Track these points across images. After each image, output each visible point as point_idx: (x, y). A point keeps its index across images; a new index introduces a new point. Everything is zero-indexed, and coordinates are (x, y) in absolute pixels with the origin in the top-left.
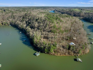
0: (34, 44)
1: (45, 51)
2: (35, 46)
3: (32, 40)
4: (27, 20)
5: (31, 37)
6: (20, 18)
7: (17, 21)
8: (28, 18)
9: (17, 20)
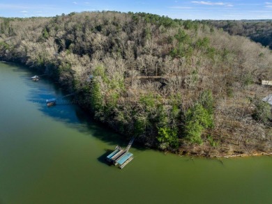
0: (98, 110)
1: (160, 136)
2: (102, 119)
3: (84, 97)
4: (61, 33)
5: (78, 86)
6: (33, 32)
7: (23, 42)
8: (65, 29)
9: (23, 39)
